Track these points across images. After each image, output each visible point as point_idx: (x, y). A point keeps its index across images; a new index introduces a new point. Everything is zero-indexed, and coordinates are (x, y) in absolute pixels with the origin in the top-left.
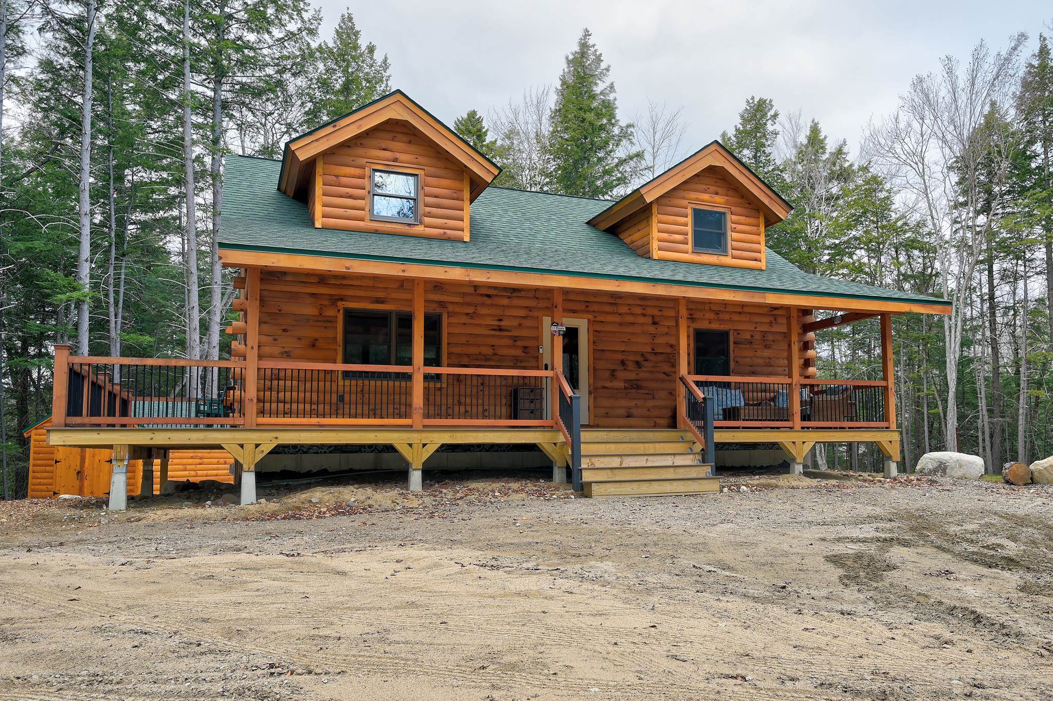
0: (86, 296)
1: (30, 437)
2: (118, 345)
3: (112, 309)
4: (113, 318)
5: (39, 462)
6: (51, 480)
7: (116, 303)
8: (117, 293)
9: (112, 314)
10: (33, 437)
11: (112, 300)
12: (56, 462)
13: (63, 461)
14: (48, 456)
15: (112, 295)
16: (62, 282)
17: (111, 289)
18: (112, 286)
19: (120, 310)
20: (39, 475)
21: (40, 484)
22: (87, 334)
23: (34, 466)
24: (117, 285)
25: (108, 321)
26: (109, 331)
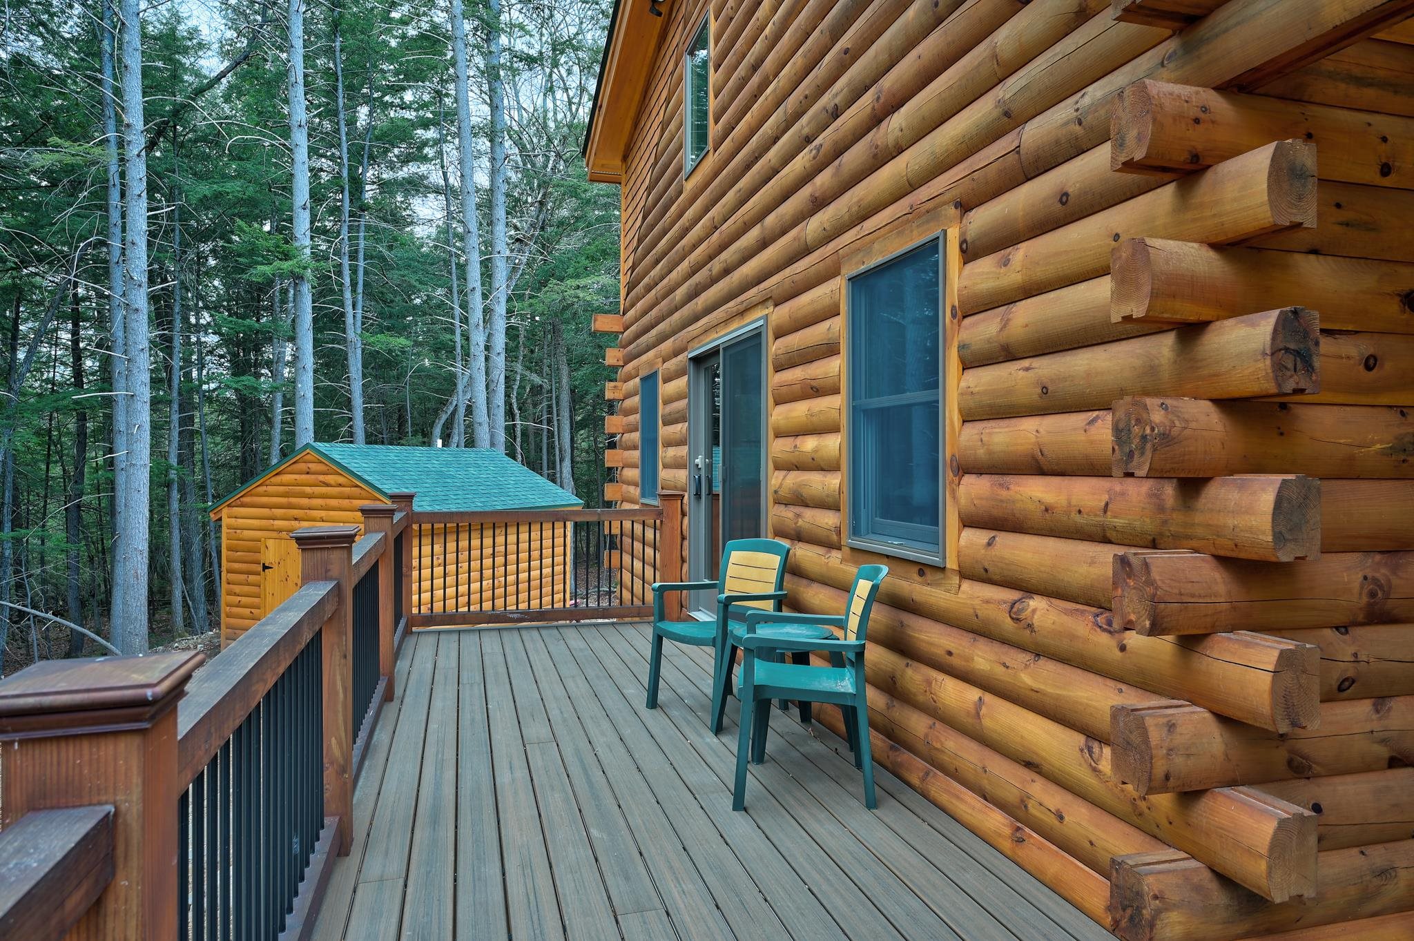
0: (305, 268)
1: (220, 519)
2: (359, 351)
3: (348, 295)
4: (349, 309)
5: (236, 566)
6: (256, 600)
7: (354, 285)
8: (354, 270)
9: (349, 303)
10: (226, 521)
11: (347, 280)
12: (265, 568)
13: (275, 567)
14: (251, 556)
15: (347, 273)
16: (264, 243)
17: (346, 262)
18: (347, 257)
19: (360, 297)
20: (237, 589)
21: (239, 605)
22: (310, 335)
23: (228, 572)
24: (353, 256)
25: (343, 315)
26: (344, 331)
